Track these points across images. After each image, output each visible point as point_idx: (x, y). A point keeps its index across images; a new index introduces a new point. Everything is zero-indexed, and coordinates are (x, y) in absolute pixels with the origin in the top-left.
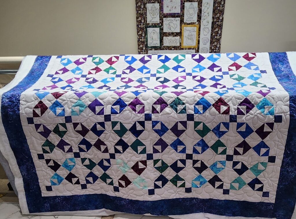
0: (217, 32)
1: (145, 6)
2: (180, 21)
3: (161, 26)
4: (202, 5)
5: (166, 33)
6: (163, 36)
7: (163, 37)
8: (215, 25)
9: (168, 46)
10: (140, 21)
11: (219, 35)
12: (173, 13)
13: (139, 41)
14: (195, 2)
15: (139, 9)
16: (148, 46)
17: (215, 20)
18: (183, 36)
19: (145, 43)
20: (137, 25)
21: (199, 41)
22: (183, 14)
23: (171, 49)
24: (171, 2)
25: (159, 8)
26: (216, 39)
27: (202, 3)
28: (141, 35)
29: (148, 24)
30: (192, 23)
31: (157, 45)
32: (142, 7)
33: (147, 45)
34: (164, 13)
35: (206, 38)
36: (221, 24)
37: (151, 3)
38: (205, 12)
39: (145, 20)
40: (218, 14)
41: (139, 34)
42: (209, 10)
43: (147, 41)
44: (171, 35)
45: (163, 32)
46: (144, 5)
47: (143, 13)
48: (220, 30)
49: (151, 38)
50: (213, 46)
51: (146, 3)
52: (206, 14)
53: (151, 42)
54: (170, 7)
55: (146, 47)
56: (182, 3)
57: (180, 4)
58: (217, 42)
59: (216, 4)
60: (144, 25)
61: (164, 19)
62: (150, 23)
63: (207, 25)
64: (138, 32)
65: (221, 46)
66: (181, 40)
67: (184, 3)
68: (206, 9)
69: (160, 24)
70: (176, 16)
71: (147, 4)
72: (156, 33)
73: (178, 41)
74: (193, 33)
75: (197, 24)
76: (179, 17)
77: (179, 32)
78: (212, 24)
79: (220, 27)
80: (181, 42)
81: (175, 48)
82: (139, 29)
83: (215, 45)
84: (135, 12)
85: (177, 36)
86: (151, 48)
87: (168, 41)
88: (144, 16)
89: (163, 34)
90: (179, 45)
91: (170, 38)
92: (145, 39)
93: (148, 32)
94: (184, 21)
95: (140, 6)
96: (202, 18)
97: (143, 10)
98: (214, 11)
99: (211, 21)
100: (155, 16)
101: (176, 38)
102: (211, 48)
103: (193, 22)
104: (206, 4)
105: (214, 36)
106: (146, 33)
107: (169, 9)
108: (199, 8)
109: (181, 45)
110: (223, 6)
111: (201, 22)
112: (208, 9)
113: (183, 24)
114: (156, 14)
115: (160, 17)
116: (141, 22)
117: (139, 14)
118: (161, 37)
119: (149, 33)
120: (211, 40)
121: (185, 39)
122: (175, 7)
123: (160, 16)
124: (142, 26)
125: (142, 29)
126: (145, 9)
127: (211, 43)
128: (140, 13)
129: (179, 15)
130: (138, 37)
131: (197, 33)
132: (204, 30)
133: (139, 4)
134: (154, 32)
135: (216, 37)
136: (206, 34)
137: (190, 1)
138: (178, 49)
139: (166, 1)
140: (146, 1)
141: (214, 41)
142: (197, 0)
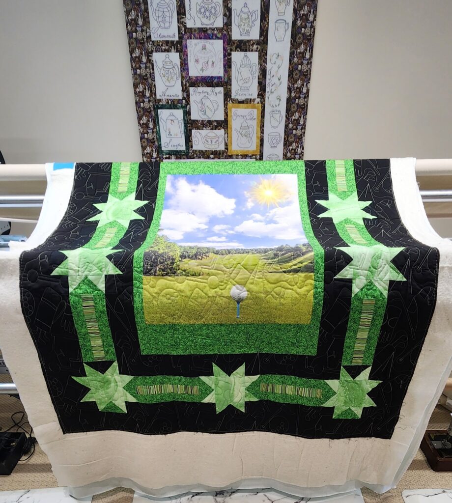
0: (297, 120)
1: (150, 58)
2: (224, 94)
3: (187, 106)
4: (266, 59)
5: (197, 121)
6: (191, 128)
7: (191, 130)
8: (292, 106)
9: (202, 151)
10: (142, 92)
11: (301, 127)
12: (208, 77)
13: (144, 138)
14: (252, 51)
15: (137, 66)
16: (162, 149)
17: (293, 94)
18: (231, 128)
19: (156, 143)
20: (136, 103)
21: (262, 140)
22: (230, 79)
23: (208, 158)
24: (204, 50)
25: (179, 64)
26: (295, 135)
27: (266, 54)
28: (146, 125)
29: (158, 99)
30: (248, 99)
31: (179, 149)
32: (144, 60)
34: (190, 75)
35: (275, 134)
36: (304, 104)
37: (162, 51)
38: (273, 76)
39: (151, 91)
40: (299, 81)
41: (141, 122)
42: (280, 71)
43: (159, 139)
44: (207, 126)
45: (190, 119)
46: (148, 56)
47: (146, 75)
48: (302, 118)
49: (168, 133)
50: (289, 151)
51: (152, 52)
52: (275, 80)
53: (168, 140)
54: (201, 61)
55: (158, 153)
56: (227, 54)
57: (223, 57)
58: (297, 142)
59: (294, 57)
60: (151, 104)
61: (191, 89)
62: (163, 98)
63: (277, 105)
64: (140, 118)
65: (305, 151)
66: (228, 137)
67: (230, 54)
68: (275, 68)
69: (184, 101)
70: (216, 84)
71: (154, 54)
72: (176, 121)
73: (221, 139)
74: (250, 123)
75: (258, 103)
76: (222, 86)
77: (223, 119)
78: (287, 103)
79: (304, 109)
80: (227, 141)
81: (217, 155)
82: (140, 112)
83: (292, 149)
84: (130, 72)
85: (220, 129)
86: (169, 154)
87: (202, 139)
89: (190, 125)
90: (224, 149)
91: (205, 132)
92: (154, 134)
93: (159, 119)
94: (231, 96)
95: (139, 57)
96: (267, 90)
97: (146, 67)
98: (291, 74)
99: (284, 95)
100: (172, 83)
101: (216, 131)
102: (286, 156)
103: (249, 97)
104: (275, 56)
105: (290, 129)
106: (156, 122)
107: (200, 66)
108: (261, 65)
109: (227, 149)
110: (309, 63)
111: (266, 99)
112: (279, 68)
113: (231, 102)
114: (175, 78)
115: (182, 86)
116: (144, 96)
117: (137, 77)
118: (187, 131)
119: (162, 121)
120: (285, 139)
121: (234, 135)
122: (213, 63)
123: (182, 82)
124: (146, 105)
125: (147, 112)
126: (151, 66)
127: (285, 145)
128: (140, 75)
129: (221, 82)
130: (140, 130)
131: (257, 122)
132: (271, 115)
133: (137, 53)
134: (172, 118)
135: (294, 131)
136: (276, 126)
137: (242, 50)
138: (222, 156)
139: (194, 46)
140: (150, 46)
141: (290, 140)
142: (257, 48)
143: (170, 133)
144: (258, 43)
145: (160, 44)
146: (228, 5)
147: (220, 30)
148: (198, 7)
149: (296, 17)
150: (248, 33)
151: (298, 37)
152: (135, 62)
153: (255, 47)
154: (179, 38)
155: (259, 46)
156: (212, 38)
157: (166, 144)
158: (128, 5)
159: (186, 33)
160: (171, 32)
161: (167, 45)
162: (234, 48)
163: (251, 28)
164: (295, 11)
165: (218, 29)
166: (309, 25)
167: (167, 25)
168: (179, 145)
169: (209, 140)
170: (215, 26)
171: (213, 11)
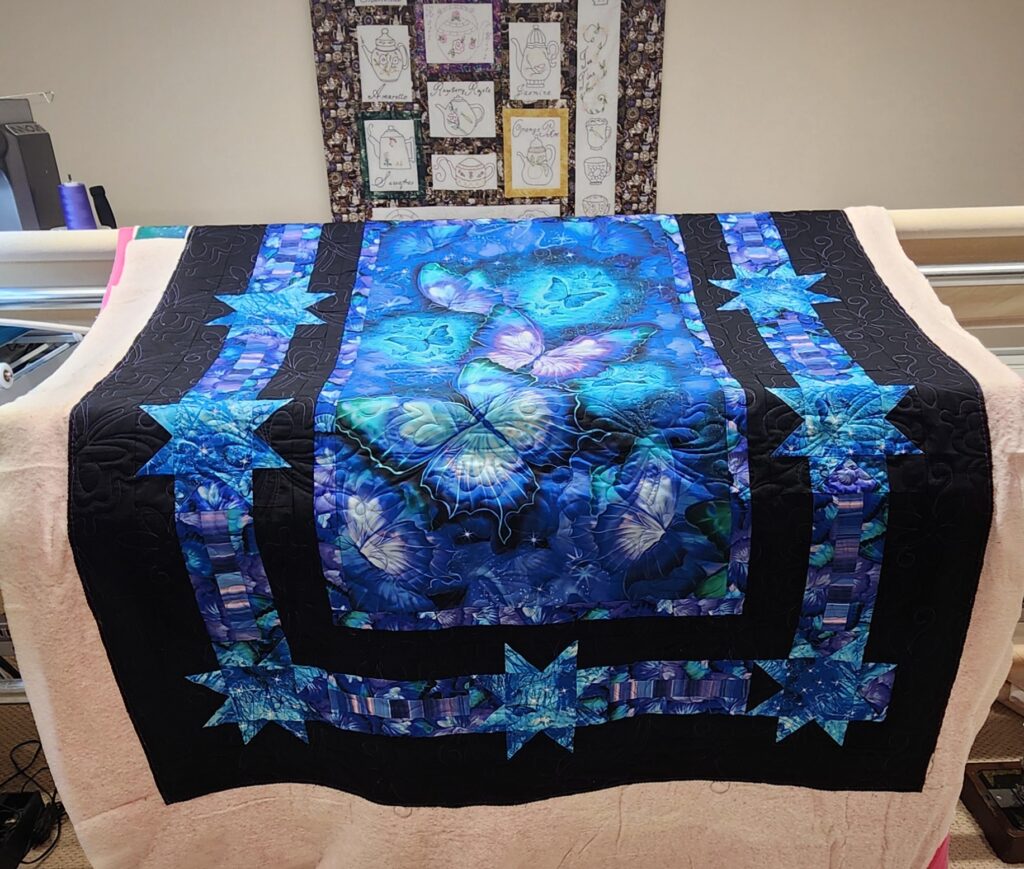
0: (641, 134)
1: (351, 34)
2: (496, 93)
3: (422, 113)
4: (576, 33)
5: (442, 139)
6: (429, 151)
7: (429, 156)
8: (629, 112)
9: (452, 192)
10: (335, 91)
11: (648, 147)
12: (464, 64)
13: (335, 170)
14: (548, 21)
15: (327, 47)
16: (372, 190)
17: (630, 92)
18: (510, 152)
19: (360, 179)
20: (322, 110)
21: (572, 171)
22: (506, 67)
23: (464, 203)
24: (456, 21)
25: (407, 45)
26: (637, 162)
27: (575, 26)
28: (341, 148)
29: (365, 104)
30: (542, 101)
31: (406, 188)
32: (340, 37)
33: (369, 187)
34: (428, 61)
35: (597, 160)
36: (653, 108)
37: (375, 23)
38: (590, 62)
39: (352, 89)
40: (641, 69)
41: (331, 143)
42: (604, 53)
43: (365, 172)
44: (461, 147)
45: (428, 137)
46: (348, 32)
47: (343, 62)
48: (650, 131)
49: (383, 161)
50: (628, 188)
51: (355, 24)
52: (594, 68)
53: (383, 174)
54: (450, 39)
55: (363, 196)
56: (499, 26)
57: (492, 31)
58: (641, 174)
59: (629, 30)
60: (351, 111)
61: (431, 85)
62: (375, 100)
63: (600, 109)
64: (327, 136)
66: (503, 166)
67: (506, 27)
68: (593, 48)
69: (416, 105)
70: (478, 75)
71: (360, 28)
72: (400, 140)
73: (489, 170)
74: (547, 141)
75: (563, 107)
76: (491, 79)
77: (494, 136)
78: (619, 107)
79: (652, 116)
80: (501, 175)
81: (482, 198)
82: (329, 125)
83: (633, 186)
85: (487, 153)
86: (385, 198)
87: (448, 172)
88: (350, 72)
89: (427, 147)
90: (496, 188)
91: (459, 158)
92: (356, 163)
93: (367, 136)
94: (509, 96)
95: (330, 34)
96: (579, 84)
97: (343, 50)
98: (624, 57)
99: (614, 94)
100: (394, 76)
101: (481, 157)
103: (544, 97)
104: (594, 29)
105: (628, 151)
106: (360, 142)
107: (447, 47)
108: (566, 44)
109: (503, 187)
110: (659, 38)
111: (578, 99)
112: (600, 48)
113: (508, 106)
114: (399, 67)
115: (413, 80)
116: (338, 98)
117: (326, 66)
118: (422, 156)
119: (373, 141)
120: (617, 168)
121: (516, 163)
122: (473, 41)
123: (413, 74)
124: (342, 113)
125: (342, 124)
126: (353, 48)
127: (618, 178)
128: (330, 63)
129: (489, 73)
130: (327, 156)
131: (562, 140)
132: (589, 128)
133: (327, 26)
134: (393, 134)
135: (636, 154)
136: (598, 146)
137: (528, 20)
138: (493, 201)
139: (435, 15)
140: (352, 15)
141: (629, 170)
142: (558, 16)
143: (387, 160)
144: (559, 8)
145: (372, 11)
152: (322, 42)
153: (554, 14)
154: (409, 1)
155: (561, 14)
156: (471, 2)
157: (380, 180)
161: (385, 14)
168: (405, 182)
169: (466, 173)
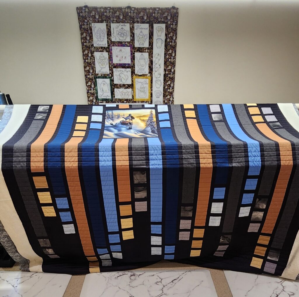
0: (170, 85)
1: (93, 54)
2: (131, 72)
3: (112, 77)
4: (152, 56)
5: (117, 84)
6: (114, 88)
7: (114, 89)
8: (167, 78)
9: (120, 99)
10: (89, 70)
11: (172, 88)
12: (123, 64)
13: (89, 92)
14: (145, 52)
15: (86, 58)
17: (167, 72)
18: (135, 88)
19: (95, 95)
20: (85, 75)
21: (151, 94)
22: (134, 65)
23: (123, 102)
24: (121, 52)
25: (108, 58)
26: (169, 92)
27: (152, 54)
28: (90, 86)
29: (97, 74)
30: (144, 74)
31: (108, 98)
32: (90, 55)
33: (98, 97)
35: (158, 91)
36: (173, 77)
37: (99, 52)
39: (93, 70)
40: (170, 66)
41: (88, 85)
42: (160, 62)
43: (97, 93)
44: (123, 87)
45: (114, 84)
46: (92, 54)
47: (91, 62)
48: (172, 83)
50: (166, 99)
51: (94, 52)
52: (157, 65)
53: (102, 94)
54: (119, 57)
55: (96, 100)
56: (132, 53)
57: (130, 54)
58: (170, 95)
59: (167, 55)
60: (93, 76)
61: (114, 69)
62: (100, 73)
63: (159, 77)
64: (87, 83)
65: (174, 99)
66: (133, 92)
67: (134, 54)
68: (157, 60)
70: (127, 67)
71: (95, 53)
72: (106, 84)
73: (130, 93)
74: (145, 85)
75: (149, 76)
76: (130, 68)
77: (131, 84)
78: (164, 76)
79: (173, 79)
80: (133, 94)
82: (87, 80)
83: (168, 99)
84: (82, 61)
85: (129, 88)
86: (102, 100)
87: (119, 93)
88: (92, 65)
89: (113, 86)
90: (131, 98)
91: (122, 90)
92: (95, 91)
93: (97, 83)
94: (135, 73)
95: (87, 54)
96: (153, 70)
97: (91, 59)
98: (165, 63)
99: (163, 73)
100: (104, 66)
101: (128, 90)
102: (164, 102)
103: (144, 73)
104: (157, 55)
105: (166, 89)
106: (95, 85)
107: (118, 59)
108: (150, 59)
109: (133, 98)
110: (174, 58)
111: (153, 74)
112: (159, 60)
114: (106, 64)
115: (109, 68)
116: (89, 72)
117: (86, 63)
118: (112, 89)
119: (99, 84)
120: (163, 93)
121: (137, 91)
122: (125, 57)
123: (109, 66)
124: (91, 77)
125: (90, 80)
126: (93, 58)
127: (164, 96)
128: (87, 62)
129: (130, 66)
130: (87, 88)
131: (149, 86)
132: (156, 82)
133: (86, 52)
134: (104, 83)
135: (168, 90)
136: (158, 87)
137: (140, 52)
138: (131, 102)
139: (115, 50)
140: (93, 49)
141: (166, 94)
142: (148, 51)
143: (103, 90)
144: (148, 49)
145: (98, 48)
146: (132, 31)
147: (129, 42)
148: (118, 32)
149: (167, 37)
150: (143, 44)
151: (168, 46)
152: (85, 56)
153: (147, 50)
154: (108, 46)
155: (149, 50)
156: (125, 46)
157: (101, 95)
158: (82, 30)
159: (111, 43)
160: (104, 43)
161: (102, 49)
162: (136, 50)
163: (144, 42)
164: (166, 35)
165: (128, 42)
166: (173, 41)
167: (102, 40)
168: (107, 96)
169: (124, 94)
170: (126, 41)
171: (125, 34)
